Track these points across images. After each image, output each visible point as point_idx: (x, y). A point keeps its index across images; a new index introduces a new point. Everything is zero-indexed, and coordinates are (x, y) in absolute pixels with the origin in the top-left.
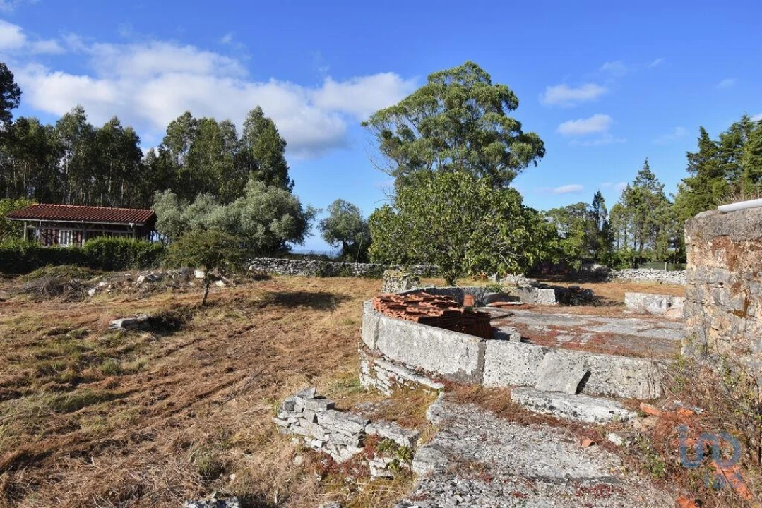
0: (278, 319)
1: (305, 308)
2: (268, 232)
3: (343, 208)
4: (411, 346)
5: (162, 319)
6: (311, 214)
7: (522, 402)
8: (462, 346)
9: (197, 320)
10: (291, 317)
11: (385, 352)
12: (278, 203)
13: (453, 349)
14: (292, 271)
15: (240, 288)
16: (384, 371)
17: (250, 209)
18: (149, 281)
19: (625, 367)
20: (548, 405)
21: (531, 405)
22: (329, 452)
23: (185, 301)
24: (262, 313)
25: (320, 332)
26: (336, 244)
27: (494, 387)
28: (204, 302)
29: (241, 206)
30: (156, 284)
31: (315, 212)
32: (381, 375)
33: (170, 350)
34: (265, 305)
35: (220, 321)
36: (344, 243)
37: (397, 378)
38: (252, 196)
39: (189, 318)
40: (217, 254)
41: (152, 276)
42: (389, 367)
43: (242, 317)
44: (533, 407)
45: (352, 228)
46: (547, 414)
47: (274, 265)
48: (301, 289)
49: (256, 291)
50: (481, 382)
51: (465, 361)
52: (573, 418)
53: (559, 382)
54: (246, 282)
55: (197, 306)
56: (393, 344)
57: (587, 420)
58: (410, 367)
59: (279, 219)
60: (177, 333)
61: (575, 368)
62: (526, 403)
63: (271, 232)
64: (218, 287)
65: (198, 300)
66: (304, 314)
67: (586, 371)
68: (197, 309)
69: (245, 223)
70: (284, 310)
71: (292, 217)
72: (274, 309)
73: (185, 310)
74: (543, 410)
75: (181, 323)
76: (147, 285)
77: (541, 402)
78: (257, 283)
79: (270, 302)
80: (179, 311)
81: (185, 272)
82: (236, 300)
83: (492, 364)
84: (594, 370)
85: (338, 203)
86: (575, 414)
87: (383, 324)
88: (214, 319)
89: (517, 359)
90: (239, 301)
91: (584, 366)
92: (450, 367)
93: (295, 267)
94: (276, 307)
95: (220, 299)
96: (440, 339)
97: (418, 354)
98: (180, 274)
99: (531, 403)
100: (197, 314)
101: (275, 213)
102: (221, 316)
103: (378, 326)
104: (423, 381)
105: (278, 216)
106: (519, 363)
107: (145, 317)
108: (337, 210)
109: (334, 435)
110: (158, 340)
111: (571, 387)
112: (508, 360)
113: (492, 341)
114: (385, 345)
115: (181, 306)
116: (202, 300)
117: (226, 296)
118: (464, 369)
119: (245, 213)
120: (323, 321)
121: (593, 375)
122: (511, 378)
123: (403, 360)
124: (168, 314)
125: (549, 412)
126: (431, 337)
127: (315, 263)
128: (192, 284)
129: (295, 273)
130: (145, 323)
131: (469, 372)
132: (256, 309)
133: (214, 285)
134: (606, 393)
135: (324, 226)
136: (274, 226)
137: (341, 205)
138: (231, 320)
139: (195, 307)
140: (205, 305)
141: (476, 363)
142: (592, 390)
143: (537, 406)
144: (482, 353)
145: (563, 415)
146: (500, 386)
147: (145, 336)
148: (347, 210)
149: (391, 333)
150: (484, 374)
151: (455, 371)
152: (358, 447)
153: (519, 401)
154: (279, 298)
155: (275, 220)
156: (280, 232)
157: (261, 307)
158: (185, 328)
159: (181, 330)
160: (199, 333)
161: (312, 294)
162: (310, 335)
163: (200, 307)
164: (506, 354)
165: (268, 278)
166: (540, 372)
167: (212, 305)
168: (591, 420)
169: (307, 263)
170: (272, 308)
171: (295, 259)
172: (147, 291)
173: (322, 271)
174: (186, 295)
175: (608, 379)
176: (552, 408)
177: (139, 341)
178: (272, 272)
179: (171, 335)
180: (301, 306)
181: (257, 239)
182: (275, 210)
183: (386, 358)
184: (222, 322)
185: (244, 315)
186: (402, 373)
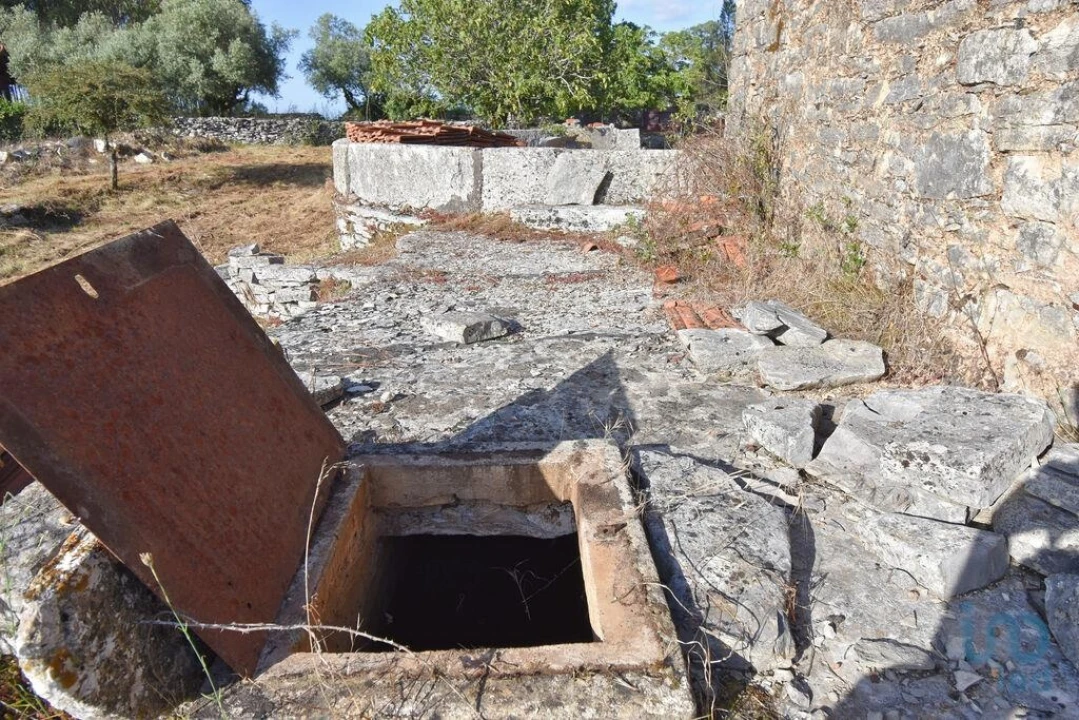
0: (241, 202)
1: (284, 185)
2: (209, 73)
3: (336, 30)
4: (391, 178)
5: (46, 210)
6: (281, 41)
7: (524, 220)
8: (453, 161)
9: (108, 209)
10: (261, 197)
11: (361, 195)
12: (218, 20)
13: (443, 168)
14: (264, 137)
15: (176, 164)
16: (361, 219)
17: (172, 34)
18: (18, 159)
19: (654, 161)
20: (554, 218)
21: (534, 221)
22: (277, 315)
23: (84, 184)
24: (215, 196)
25: (304, 211)
26: (332, 93)
27: (495, 212)
28: (115, 184)
29: (155, 28)
30: (30, 163)
31: (286, 36)
32: (359, 228)
33: (65, 250)
34: (220, 185)
35: (147, 209)
36: (345, 91)
37: (376, 224)
38: (170, 8)
39: (95, 209)
40: (113, 98)
41: (21, 152)
42: (367, 213)
43: (183, 203)
44: (536, 224)
45: (356, 64)
46: (553, 229)
47: (232, 129)
48: (279, 160)
49: (204, 167)
50: (480, 208)
51: (458, 182)
52: (583, 229)
53: (573, 190)
54: (185, 156)
55: (104, 190)
56: (369, 179)
57: (599, 230)
58: (393, 209)
59: (225, 50)
60: (75, 229)
61: (592, 170)
62: (528, 220)
63: (216, 73)
64: (139, 164)
65: (104, 182)
66: (284, 193)
67: (606, 171)
68: (105, 196)
69: (169, 61)
70: (250, 190)
71: (247, 45)
72: (235, 191)
73: (85, 197)
74: (548, 226)
75: (81, 215)
76: (16, 166)
77: (546, 215)
78: (206, 157)
79: (228, 181)
80: (74, 198)
81: (79, 143)
82: (169, 179)
83: (491, 181)
84: (617, 171)
85: (327, 21)
86: (585, 223)
87: (352, 153)
88: (136, 208)
89: (521, 168)
90: (174, 180)
91: (606, 167)
92: (439, 196)
93: (268, 131)
94: (238, 187)
95: (142, 180)
96: (425, 158)
97: (401, 187)
98: (69, 147)
99: (534, 218)
100: (107, 202)
101: (217, 39)
102: (147, 203)
103: (347, 158)
104: (407, 220)
105: (223, 42)
106: (524, 173)
107: (15, 207)
108: (326, 35)
109: (280, 292)
110: (44, 238)
111: (587, 196)
112: (511, 172)
113: (489, 150)
114: (360, 185)
115: (77, 192)
116: (110, 182)
117: (154, 175)
118: (458, 194)
119: (165, 40)
120: (310, 199)
121: (616, 177)
122: (515, 196)
123: (385, 199)
124: (56, 203)
125: (555, 226)
126: (415, 157)
127: (300, 123)
128: (92, 161)
129: (269, 141)
130: (18, 216)
131: (464, 198)
132: (205, 191)
133: (132, 161)
134: (630, 199)
135: (311, 63)
136: (218, 61)
137: (331, 24)
138: (165, 207)
139: (101, 193)
140: (117, 189)
141: (472, 184)
142: (616, 198)
143: (542, 221)
144: (478, 167)
145: (572, 228)
146: (502, 209)
147: (22, 234)
148: (343, 34)
149: (365, 164)
150: (483, 195)
151: (448, 199)
152: (311, 300)
153: (520, 218)
154: (241, 174)
155: (218, 50)
156: (231, 71)
157: (213, 188)
158: (88, 222)
159: (83, 225)
160: (112, 226)
161: (294, 166)
162: (288, 217)
163: (110, 192)
164: (508, 164)
165: (223, 149)
166: (551, 183)
167: (130, 188)
168: (604, 228)
169: (286, 124)
170: (231, 188)
171: (266, 118)
172: (16, 175)
173: (312, 136)
174: (86, 178)
175: (634, 181)
176: (558, 220)
177: (12, 241)
178: (231, 141)
179: (67, 231)
180: (277, 183)
181: (193, 86)
182: (216, 33)
183: (362, 202)
184: (150, 211)
185: (185, 200)
186: (382, 215)
